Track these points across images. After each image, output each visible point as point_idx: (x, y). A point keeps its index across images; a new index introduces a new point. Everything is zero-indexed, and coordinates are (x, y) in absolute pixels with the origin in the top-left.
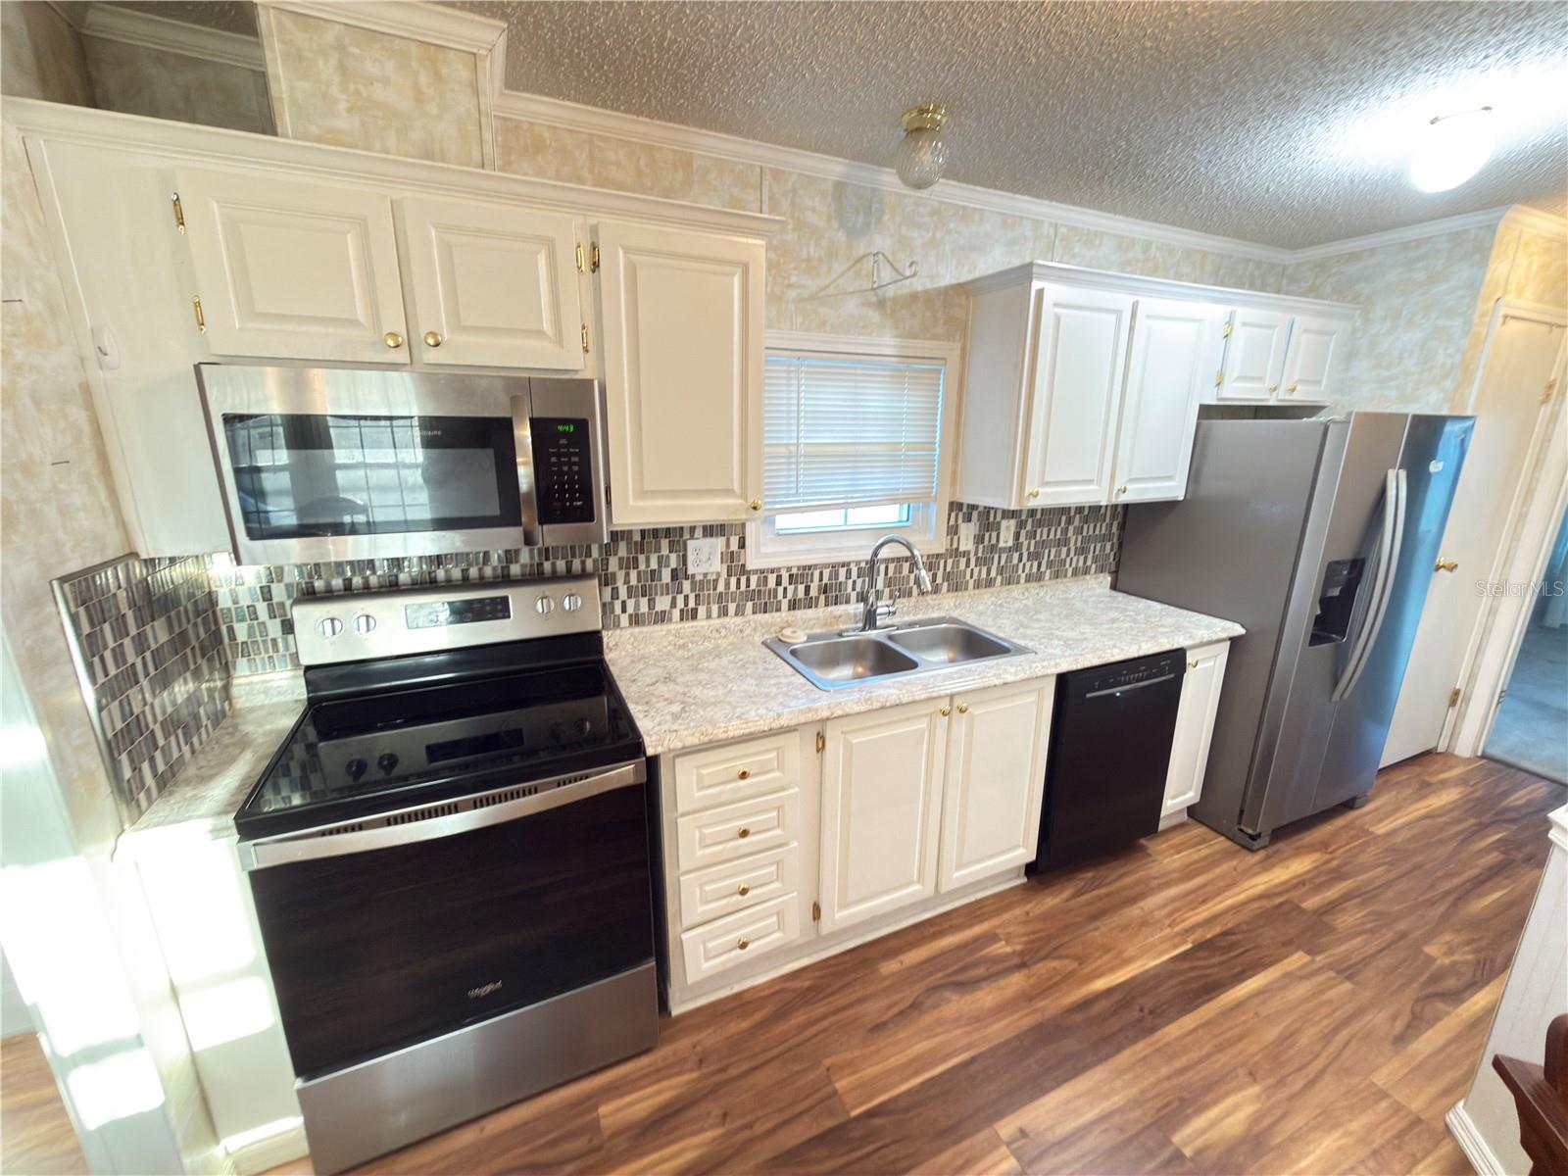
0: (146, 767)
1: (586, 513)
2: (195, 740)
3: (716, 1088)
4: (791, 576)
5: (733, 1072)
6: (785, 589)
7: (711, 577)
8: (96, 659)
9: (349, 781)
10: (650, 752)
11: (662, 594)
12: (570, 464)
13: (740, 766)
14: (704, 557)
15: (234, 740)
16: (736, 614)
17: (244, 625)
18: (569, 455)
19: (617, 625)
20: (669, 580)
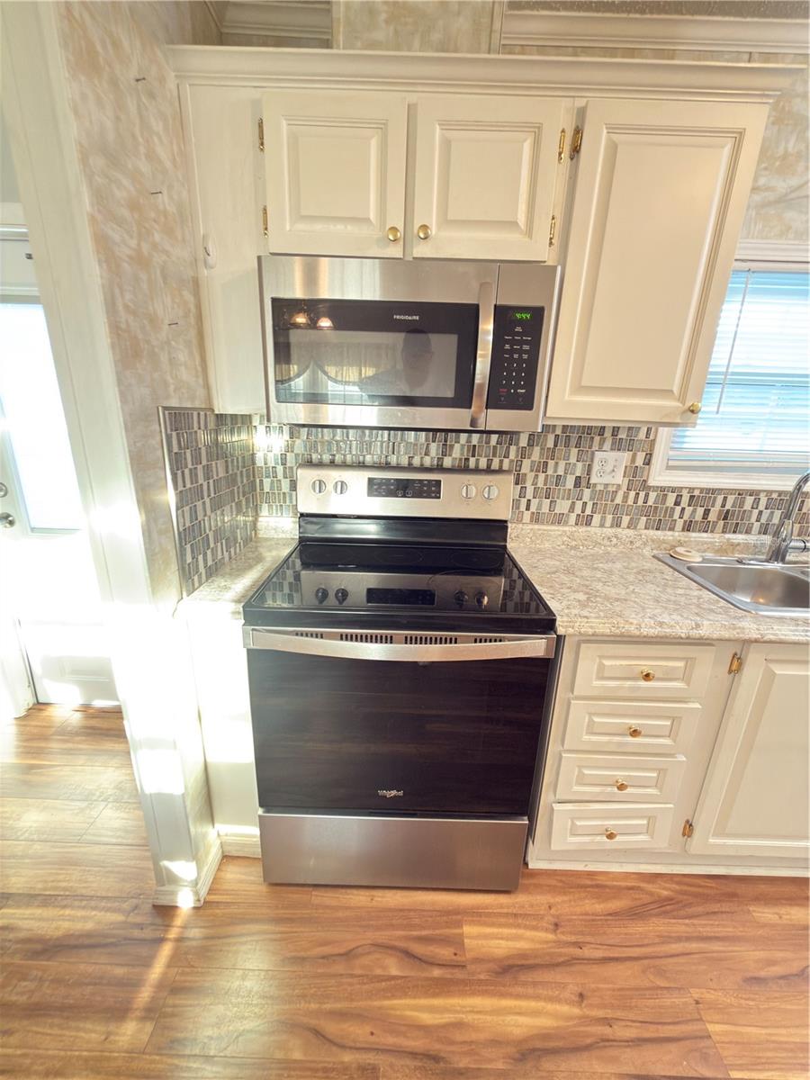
0: (201, 558)
1: (526, 403)
2: (232, 550)
3: (571, 962)
4: (692, 497)
5: (587, 952)
6: (683, 509)
7: (611, 489)
8: (179, 472)
9: (317, 603)
10: (561, 631)
11: (563, 499)
12: (521, 352)
13: (646, 666)
14: (609, 468)
15: (254, 556)
16: (628, 527)
17: (269, 480)
18: (522, 343)
19: (520, 521)
20: (572, 487)
